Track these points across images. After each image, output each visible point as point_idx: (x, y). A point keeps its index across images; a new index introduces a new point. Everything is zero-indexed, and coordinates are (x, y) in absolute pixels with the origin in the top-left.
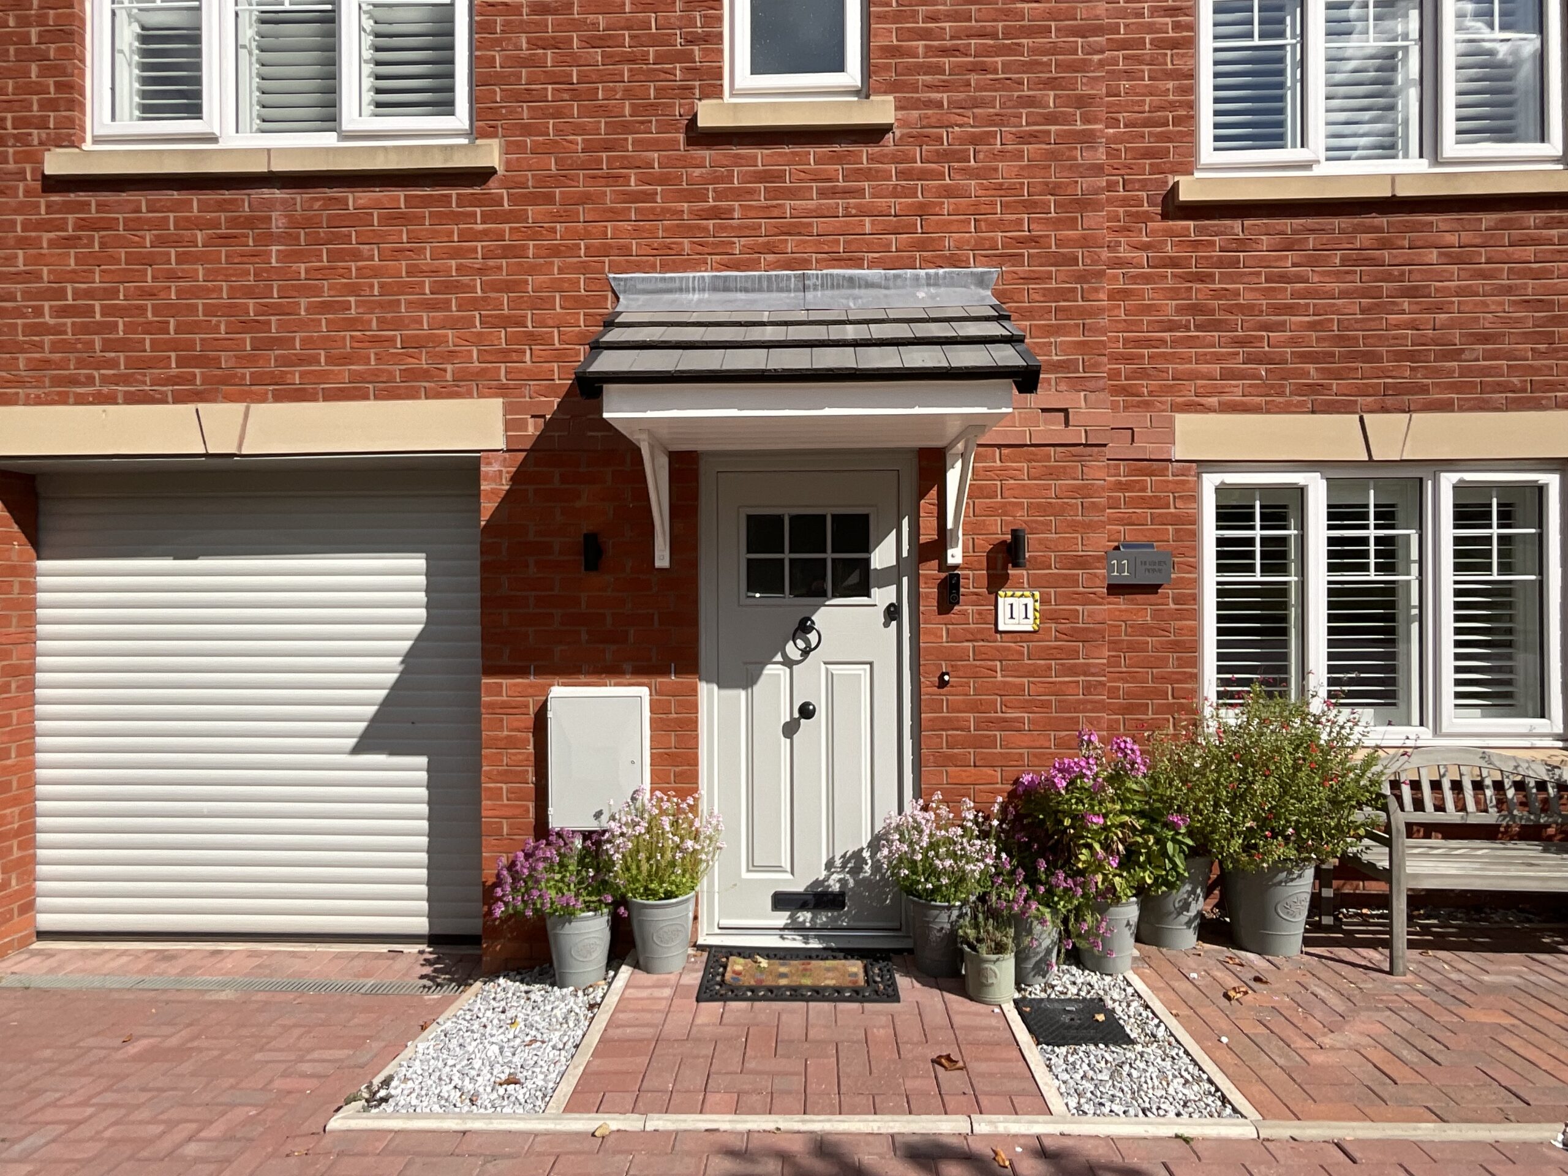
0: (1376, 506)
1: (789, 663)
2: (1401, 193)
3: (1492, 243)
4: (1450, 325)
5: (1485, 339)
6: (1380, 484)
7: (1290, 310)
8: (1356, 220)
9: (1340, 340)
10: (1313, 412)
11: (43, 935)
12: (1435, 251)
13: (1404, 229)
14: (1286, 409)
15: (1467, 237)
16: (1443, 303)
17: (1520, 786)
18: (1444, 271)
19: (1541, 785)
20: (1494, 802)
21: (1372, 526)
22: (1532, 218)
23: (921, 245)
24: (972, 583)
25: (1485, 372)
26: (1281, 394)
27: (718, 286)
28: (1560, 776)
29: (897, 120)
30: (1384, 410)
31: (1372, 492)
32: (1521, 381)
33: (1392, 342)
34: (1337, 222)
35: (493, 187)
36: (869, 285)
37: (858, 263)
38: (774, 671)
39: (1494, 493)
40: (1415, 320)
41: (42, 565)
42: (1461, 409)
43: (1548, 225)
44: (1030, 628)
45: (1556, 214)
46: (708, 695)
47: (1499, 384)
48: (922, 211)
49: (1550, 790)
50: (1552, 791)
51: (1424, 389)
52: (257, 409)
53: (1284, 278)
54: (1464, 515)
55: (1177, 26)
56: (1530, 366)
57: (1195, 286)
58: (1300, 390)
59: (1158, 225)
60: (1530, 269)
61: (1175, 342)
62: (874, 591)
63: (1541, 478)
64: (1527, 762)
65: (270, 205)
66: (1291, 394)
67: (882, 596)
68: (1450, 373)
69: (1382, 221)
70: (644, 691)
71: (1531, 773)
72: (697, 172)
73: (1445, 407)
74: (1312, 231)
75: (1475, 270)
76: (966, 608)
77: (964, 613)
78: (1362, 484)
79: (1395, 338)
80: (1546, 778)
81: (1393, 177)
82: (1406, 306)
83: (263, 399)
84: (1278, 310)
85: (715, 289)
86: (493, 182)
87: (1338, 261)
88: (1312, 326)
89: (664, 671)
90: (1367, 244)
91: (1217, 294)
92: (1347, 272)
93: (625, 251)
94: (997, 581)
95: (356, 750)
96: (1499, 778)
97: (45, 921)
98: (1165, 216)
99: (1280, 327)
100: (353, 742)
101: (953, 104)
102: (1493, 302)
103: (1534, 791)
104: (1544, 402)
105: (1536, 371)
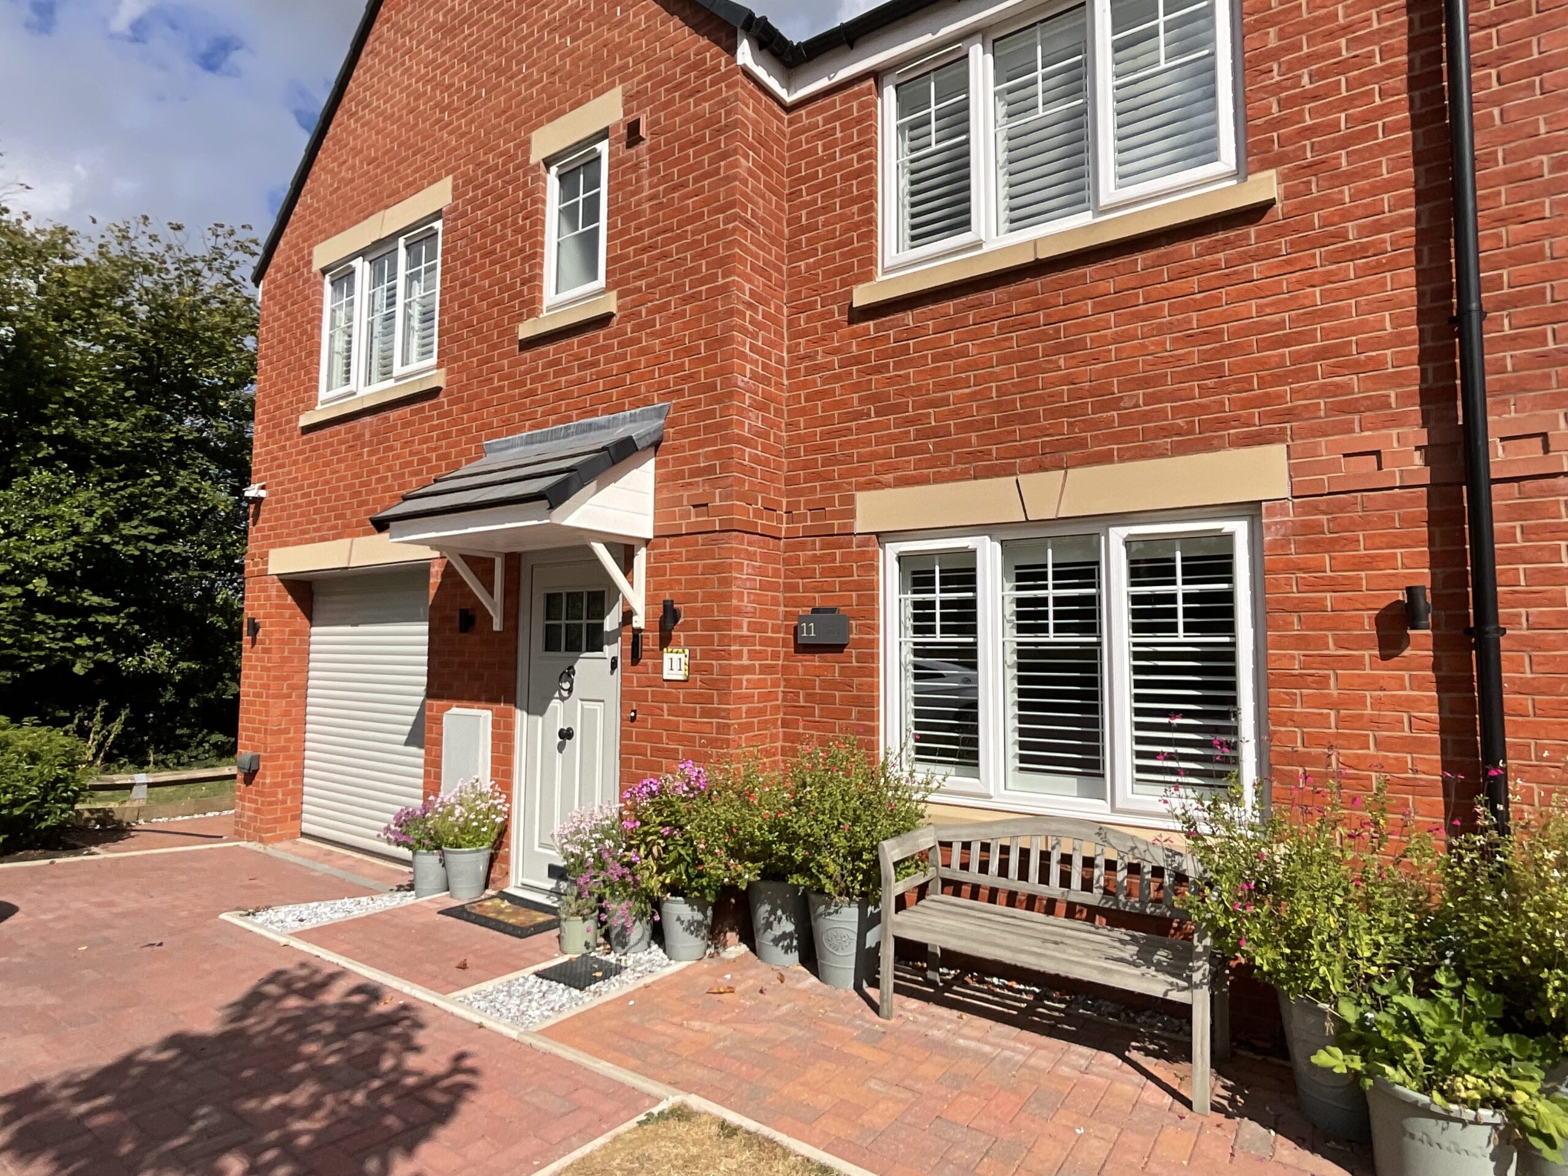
0: (1054, 565)
1: (562, 699)
2: (1043, 255)
3: (1149, 282)
4: (1108, 373)
5: (1145, 382)
6: (1058, 543)
7: (953, 385)
8: (1012, 288)
9: (998, 406)
10: (975, 478)
11: (304, 835)
12: (1089, 302)
13: (1057, 287)
14: (952, 477)
15: (1122, 280)
16: (1098, 353)
17: (1134, 869)
18: (1098, 320)
19: (1158, 872)
20: (1102, 883)
21: (1050, 586)
22: (1193, 246)
23: (628, 394)
24: (650, 641)
25: (1145, 417)
26: (948, 464)
27: (530, 441)
28: (1180, 865)
29: (620, 308)
30: (1042, 468)
31: (1050, 551)
32: (1187, 423)
33: (1048, 400)
34: (994, 294)
35: (442, 399)
36: (600, 427)
37: (594, 413)
38: (555, 703)
39: (1178, 545)
40: (1070, 374)
41: (314, 630)
42: (1122, 460)
43: (1212, 249)
44: (681, 678)
45: (1221, 235)
46: (520, 717)
47: (1162, 428)
48: (629, 368)
49: (1166, 878)
50: (1167, 880)
51: (1082, 444)
52: (356, 540)
53: (948, 356)
54: (1138, 572)
55: (861, 159)
56: (1198, 404)
57: (874, 377)
58: (961, 459)
59: (847, 330)
60: (1195, 300)
61: (859, 429)
62: (606, 647)
63: (1227, 526)
64: (1147, 843)
65: (364, 426)
66: (956, 463)
67: (611, 651)
68: (1109, 423)
69: (1038, 283)
70: (489, 713)
71: (1149, 858)
72: (523, 368)
73: (1105, 458)
74: (972, 307)
75: (1132, 313)
76: (647, 661)
77: (645, 665)
78: (1040, 545)
79: (1051, 396)
80: (1162, 864)
81: (1035, 243)
82: (1062, 362)
83: (358, 536)
84: (940, 387)
85: (527, 444)
86: (441, 395)
87: (995, 331)
88: (972, 397)
89: (498, 701)
90: (1022, 310)
91: (891, 381)
92: (1005, 340)
93: (490, 426)
94: (665, 641)
95: (407, 744)
96: (1114, 858)
97: (306, 827)
98: (851, 322)
99: (945, 401)
100: (404, 738)
101: (649, 286)
102: (1153, 343)
103: (1149, 876)
104: (1215, 442)
105: (1203, 408)
